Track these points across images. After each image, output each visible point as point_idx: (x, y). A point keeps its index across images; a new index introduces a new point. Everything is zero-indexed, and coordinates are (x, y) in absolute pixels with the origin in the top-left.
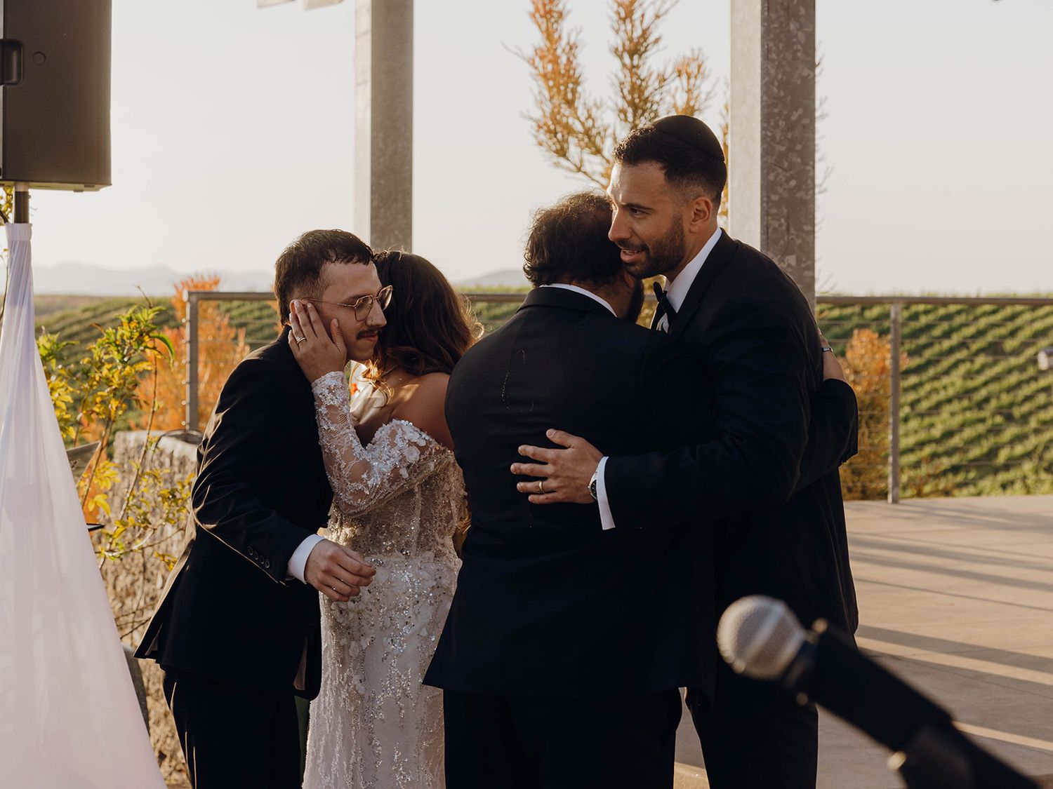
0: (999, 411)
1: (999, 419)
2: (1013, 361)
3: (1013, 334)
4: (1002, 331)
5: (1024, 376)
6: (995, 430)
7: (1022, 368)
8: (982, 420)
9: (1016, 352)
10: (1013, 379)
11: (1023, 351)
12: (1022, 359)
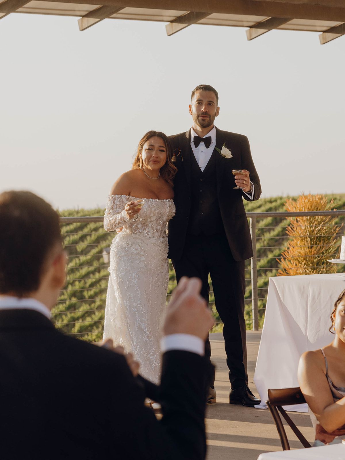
0: (74, 294)
1: (74, 300)
2: (83, 258)
3: (83, 238)
4: (76, 237)
5: (91, 268)
6: (72, 307)
7: (89, 263)
8: (63, 302)
9: (84, 252)
10: (84, 271)
11: (89, 251)
12: (89, 257)
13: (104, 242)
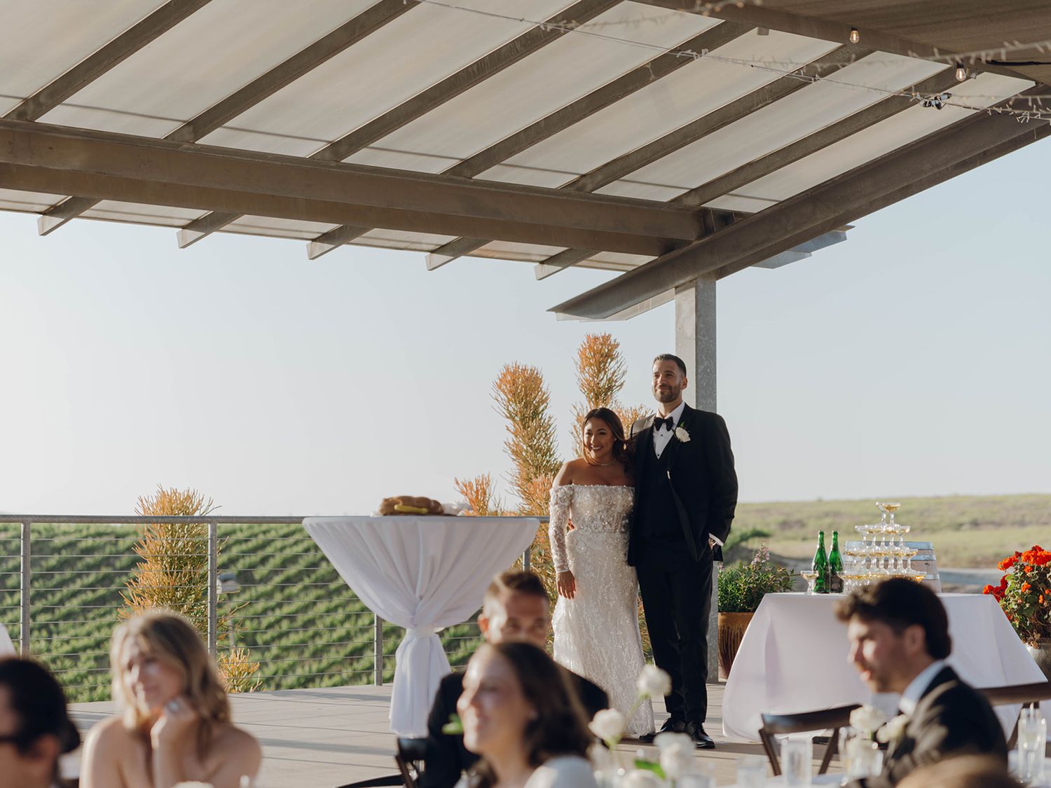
2: (262, 588)
3: (264, 561)
4: (255, 558)
5: (272, 603)
7: (269, 595)
9: (265, 580)
10: (260, 606)
11: (271, 579)
12: (269, 587)
13: (294, 567)
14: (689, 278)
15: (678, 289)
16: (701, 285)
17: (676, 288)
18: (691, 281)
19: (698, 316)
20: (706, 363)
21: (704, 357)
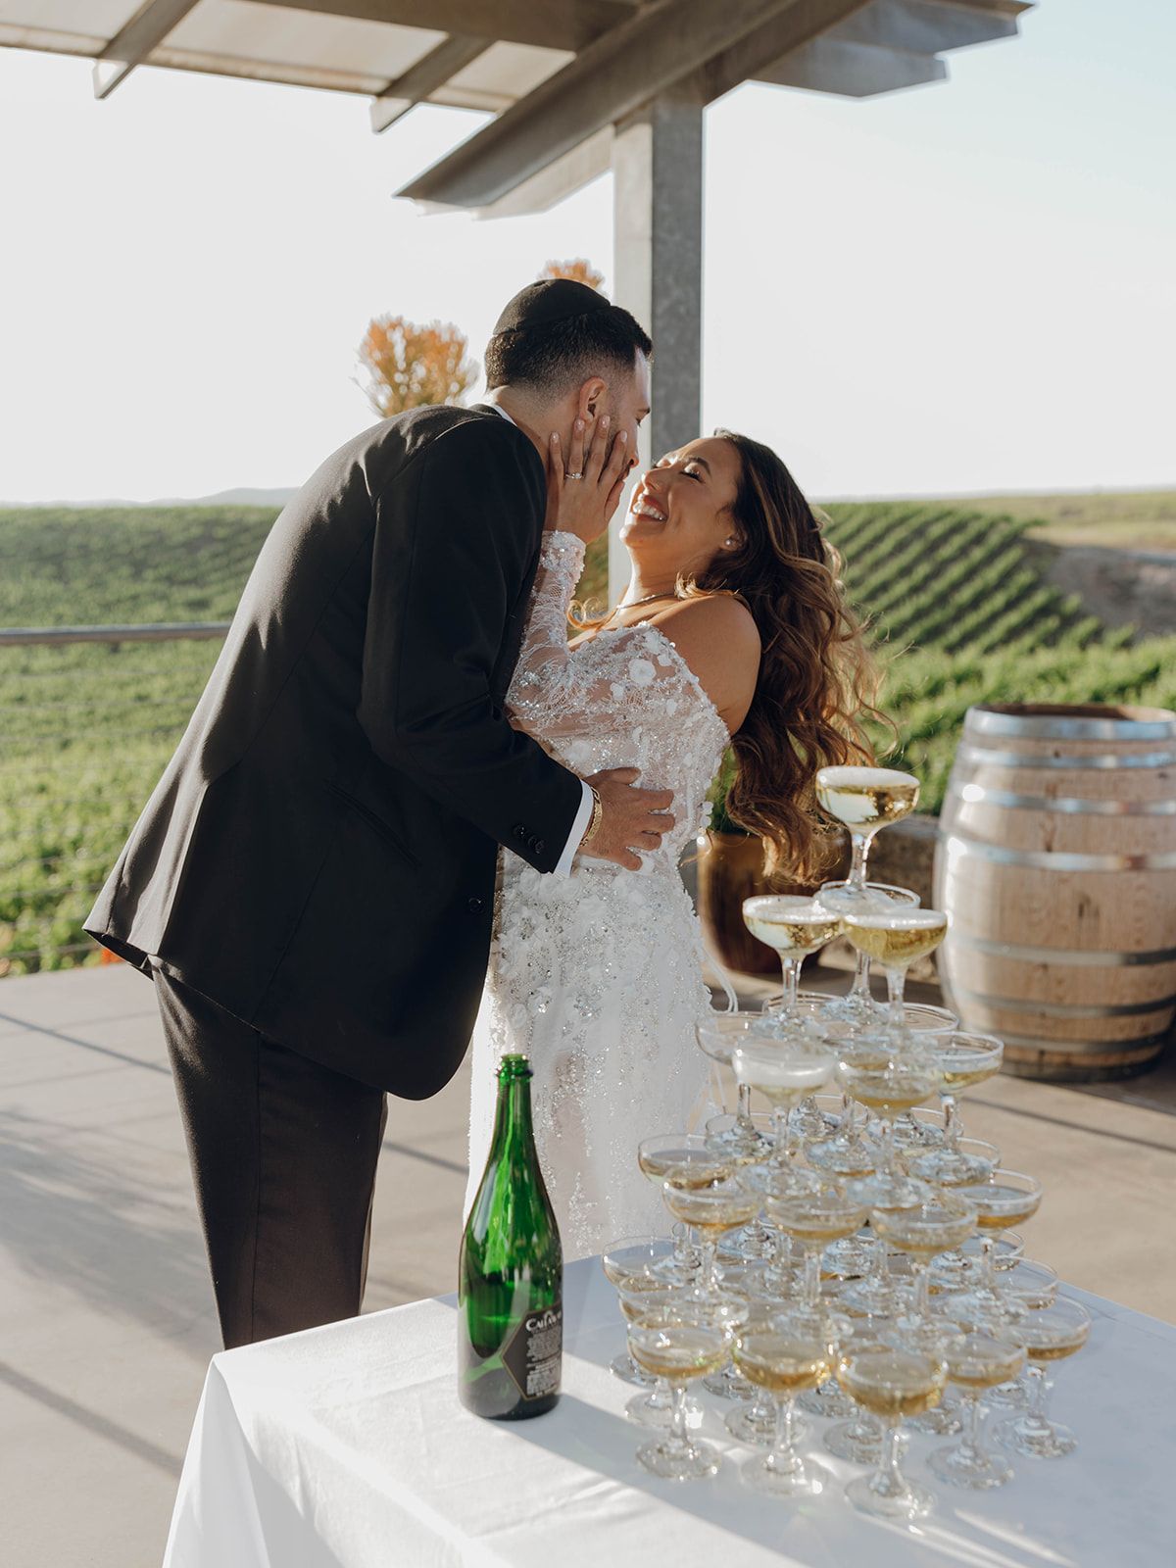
14: (638, 99)
15: (622, 126)
16: (664, 112)
17: (616, 123)
18: (643, 106)
19: (658, 186)
20: (676, 293)
21: (670, 280)
